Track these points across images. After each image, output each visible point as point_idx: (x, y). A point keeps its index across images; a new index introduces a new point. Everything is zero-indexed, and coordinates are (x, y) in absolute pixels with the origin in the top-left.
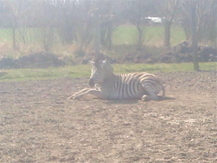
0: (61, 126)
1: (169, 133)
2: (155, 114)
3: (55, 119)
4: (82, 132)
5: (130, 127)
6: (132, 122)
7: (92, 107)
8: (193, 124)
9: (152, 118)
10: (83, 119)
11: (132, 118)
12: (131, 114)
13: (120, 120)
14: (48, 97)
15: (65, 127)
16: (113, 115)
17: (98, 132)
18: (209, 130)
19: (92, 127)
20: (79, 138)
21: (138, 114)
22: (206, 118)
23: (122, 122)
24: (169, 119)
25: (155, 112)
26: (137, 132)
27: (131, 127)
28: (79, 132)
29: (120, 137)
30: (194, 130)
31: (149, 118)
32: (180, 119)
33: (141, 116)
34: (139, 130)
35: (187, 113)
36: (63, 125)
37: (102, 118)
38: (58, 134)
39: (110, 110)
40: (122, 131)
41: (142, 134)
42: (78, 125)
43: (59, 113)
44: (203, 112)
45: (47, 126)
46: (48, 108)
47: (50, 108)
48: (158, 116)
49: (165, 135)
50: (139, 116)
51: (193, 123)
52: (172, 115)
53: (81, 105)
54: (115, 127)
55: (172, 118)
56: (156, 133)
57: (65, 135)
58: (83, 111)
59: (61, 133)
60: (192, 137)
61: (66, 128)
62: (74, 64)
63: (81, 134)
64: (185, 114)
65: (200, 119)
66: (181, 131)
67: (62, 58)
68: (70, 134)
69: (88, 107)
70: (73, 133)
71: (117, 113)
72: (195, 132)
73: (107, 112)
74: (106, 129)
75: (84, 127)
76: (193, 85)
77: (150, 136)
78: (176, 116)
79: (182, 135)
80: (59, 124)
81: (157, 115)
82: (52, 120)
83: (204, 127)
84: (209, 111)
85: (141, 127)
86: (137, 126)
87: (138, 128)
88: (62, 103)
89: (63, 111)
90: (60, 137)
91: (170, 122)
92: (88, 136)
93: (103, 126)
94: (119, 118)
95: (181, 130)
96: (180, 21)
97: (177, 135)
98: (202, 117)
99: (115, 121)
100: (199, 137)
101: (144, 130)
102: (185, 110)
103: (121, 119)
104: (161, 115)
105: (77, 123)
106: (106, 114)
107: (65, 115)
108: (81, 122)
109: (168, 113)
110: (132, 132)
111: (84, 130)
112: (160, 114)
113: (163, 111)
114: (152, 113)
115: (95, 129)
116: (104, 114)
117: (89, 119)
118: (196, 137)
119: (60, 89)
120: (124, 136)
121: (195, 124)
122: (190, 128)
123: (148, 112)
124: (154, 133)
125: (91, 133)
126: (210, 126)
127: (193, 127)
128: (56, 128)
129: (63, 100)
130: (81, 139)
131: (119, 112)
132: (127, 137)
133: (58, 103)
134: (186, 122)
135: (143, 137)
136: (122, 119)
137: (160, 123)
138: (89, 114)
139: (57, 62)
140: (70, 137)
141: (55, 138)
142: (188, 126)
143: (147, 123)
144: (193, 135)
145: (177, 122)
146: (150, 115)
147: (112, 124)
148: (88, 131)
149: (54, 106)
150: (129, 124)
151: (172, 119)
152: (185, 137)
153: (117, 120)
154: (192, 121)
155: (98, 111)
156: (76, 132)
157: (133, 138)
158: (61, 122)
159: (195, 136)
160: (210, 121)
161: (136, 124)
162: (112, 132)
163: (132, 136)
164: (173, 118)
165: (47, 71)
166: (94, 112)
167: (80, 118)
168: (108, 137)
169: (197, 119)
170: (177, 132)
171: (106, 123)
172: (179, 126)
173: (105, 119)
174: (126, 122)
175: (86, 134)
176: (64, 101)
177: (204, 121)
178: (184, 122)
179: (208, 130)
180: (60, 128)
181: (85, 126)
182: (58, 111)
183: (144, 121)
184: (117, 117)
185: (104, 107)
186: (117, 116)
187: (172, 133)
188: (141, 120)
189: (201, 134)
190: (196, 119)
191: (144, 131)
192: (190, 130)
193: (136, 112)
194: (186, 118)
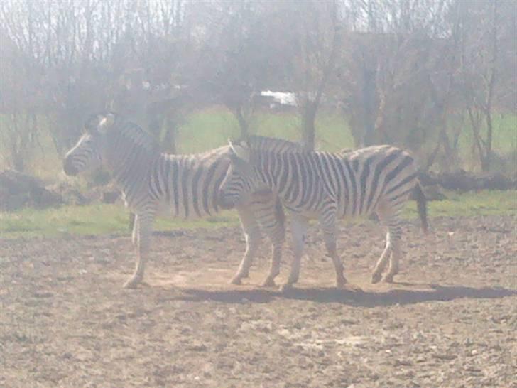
0: (39, 352)
1: (297, 370)
2: (268, 324)
3: (27, 336)
4: (90, 367)
5: (204, 356)
6: (210, 343)
7: (120, 306)
8: (356, 349)
9: (259, 334)
10: (95, 335)
11: (212, 333)
12: (210, 324)
13: (183, 338)
14: (14, 282)
15: (49, 354)
16: (167, 324)
17: (127, 366)
18: (393, 362)
19: (114, 353)
20: (81, 380)
21: (226, 324)
22: (389, 335)
23: (186, 341)
24: (299, 336)
25: (267, 318)
26: (221, 367)
27: (208, 354)
28: (83, 367)
29: (179, 378)
30: (357, 363)
31: (252, 333)
32: (327, 337)
33: (234, 328)
34: (227, 363)
35: (345, 322)
36: (46, 348)
37: (141, 332)
38: (30, 371)
39: (162, 313)
40: (185, 363)
41: (233, 372)
42: (82, 349)
43: (38, 320)
44: (380, 319)
45: (7, 350)
46: (12, 307)
47: (16, 309)
48: (275, 328)
49: (286, 375)
50: (228, 328)
51: (357, 346)
52: (308, 326)
53: (91, 300)
54: (169, 354)
55: (307, 333)
56: (267, 371)
57: (48, 373)
58: (96, 316)
59: (38, 369)
60: (351, 379)
61: (53, 356)
62: (82, 201)
63: (86, 372)
64: (338, 324)
65: (374, 338)
66: (327, 365)
67: (55, 187)
68: (60, 370)
69: (108, 305)
70: (68, 368)
71: (177, 319)
72: (358, 367)
73: (152, 319)
74: (149, 359)
75: (95, 354)
76: (363, 256)
77: (251, 376)
78: (316, 330)
79: (328, 374)
80: (35, 347)
81: (273, 325)
82: (21, 335)
83: (382, 355)
84: (396, 319)
85: (231, 355)
86: (223, 353)
87: (225, 358)
88: (49, 295)
89: (48, 315)
90: (36, 379)
91: (302, 344)
92: (102, 376)
93: (140, 352)
94: (181, 333)
95: (326, 363)
96: (339, 103)
97: (314, 376)
98: (378, 332)
99: (171, 341)
100: (368, 379)
101: (237, 362)
102: (341, 314)
103: (185, 335)
104: (281, 326)
105: (80, 344)
106: (149, 322)
107: (52, 324)
108: (90, 341)
109: (300, 321)
110: (208, 368)
111: (94, 361)
112: (279, 323)
113: (287, 317)
114: (260, 321)
115: (123, 359)
116: (146, 322)
117: (107, 336)
118: (360, 379)
119: (45, 261)
120: (190, 376)
121: (361, 350)
122: (349, 359)
123: (250, 319)
124: (262, 369)
125: (111, 369)
126: (396, 353)
127: (356, 356)
128: (28, 355)
129: (49, 287)
130: (85, 383)
131: (182, 318)
132: (197, 378)
133: (37, 296)
134: (340, 345)
135: (234, 378)
136: (189, 335)
137: (277, 346)
138: (111, 322)
139: (42, 197)
140: (59, 379)
141: (22, 380)
142: (343, 353)
143: (247, 346)
144: (354, 375)
145: (318, 344)
146: (256, 325)
147: (164, 347)
148: (105, 365)
149: (26, 304)
150: (203, 349)
151: (306, 337)
152: (334, 381)
153: (177, 336)
154: (353, 340)
155: (132, 316)
156: (75, 367)
157: (209, 382)
158: (42, 341)
159: (357, 377)
160: (396, 340)
161: (221, 347)
162: (162, 366)
163: (207, 375)
164: (310, 333)
165: (17, 217)
166: (122, 318)
167: (88, 332)
168: (149, 379)
169: (367, 337)
170: (315, 367)
171: (148, 343)
172: (321, 354)
173: (147, 336)
174: (197, 343)
175: (99, 372)
176: (52, 292)
177: (383, 340)
178: (335, 343)
179: (389, 364)
180: (37, 356)
181: (97, 353)
182: (36, 314)
183: (239, 341)
184: (177, 331)
185: (148, 306)
186: (176, 328)
187: (303, 371)
188: (234, 338)
189: (373, 374)
190: (363, 337)
191: (238, 366)
192: (348, 363)
193: (222, 319)
194: (340, 334)
